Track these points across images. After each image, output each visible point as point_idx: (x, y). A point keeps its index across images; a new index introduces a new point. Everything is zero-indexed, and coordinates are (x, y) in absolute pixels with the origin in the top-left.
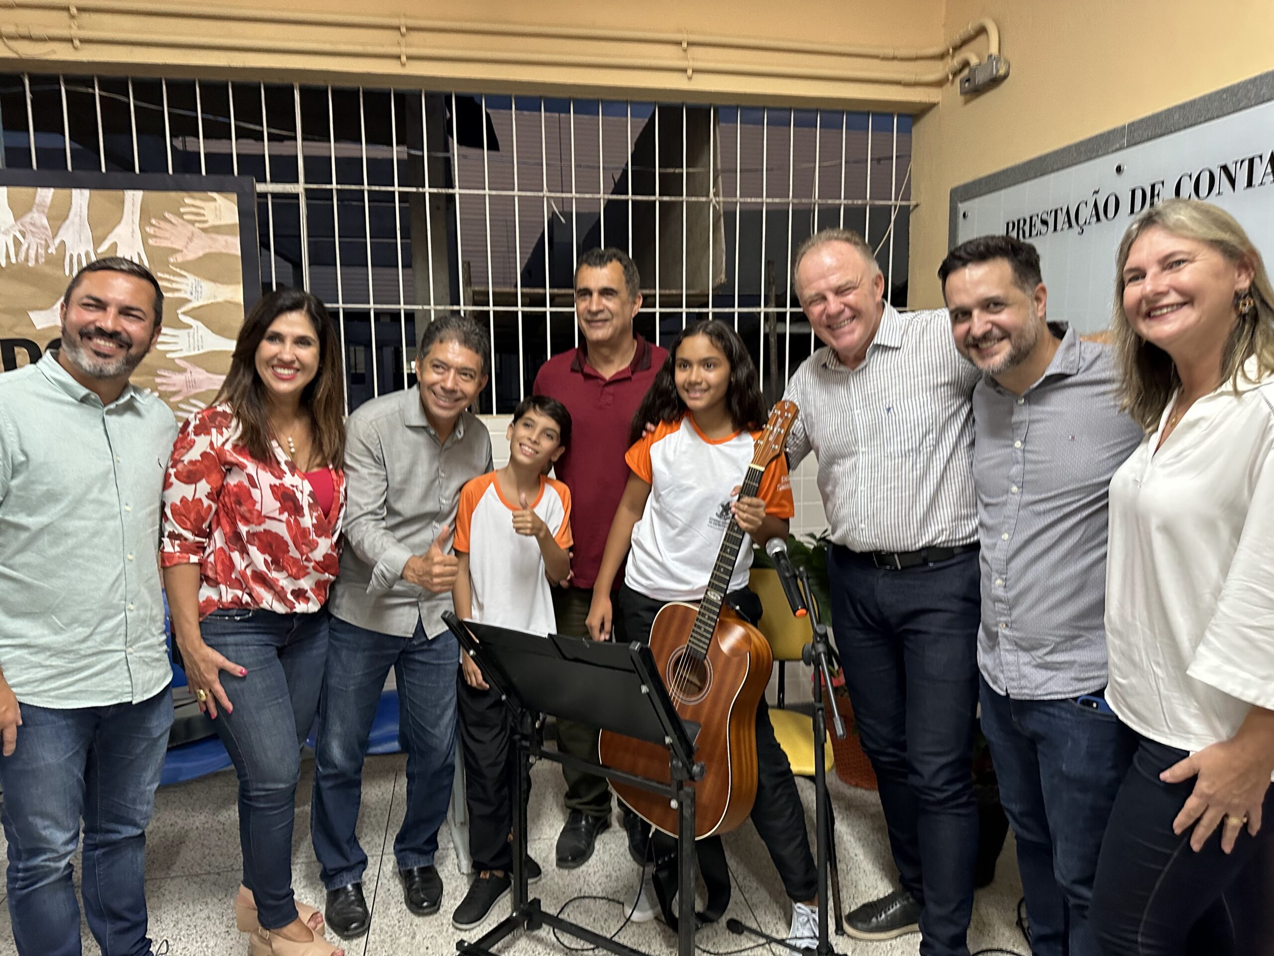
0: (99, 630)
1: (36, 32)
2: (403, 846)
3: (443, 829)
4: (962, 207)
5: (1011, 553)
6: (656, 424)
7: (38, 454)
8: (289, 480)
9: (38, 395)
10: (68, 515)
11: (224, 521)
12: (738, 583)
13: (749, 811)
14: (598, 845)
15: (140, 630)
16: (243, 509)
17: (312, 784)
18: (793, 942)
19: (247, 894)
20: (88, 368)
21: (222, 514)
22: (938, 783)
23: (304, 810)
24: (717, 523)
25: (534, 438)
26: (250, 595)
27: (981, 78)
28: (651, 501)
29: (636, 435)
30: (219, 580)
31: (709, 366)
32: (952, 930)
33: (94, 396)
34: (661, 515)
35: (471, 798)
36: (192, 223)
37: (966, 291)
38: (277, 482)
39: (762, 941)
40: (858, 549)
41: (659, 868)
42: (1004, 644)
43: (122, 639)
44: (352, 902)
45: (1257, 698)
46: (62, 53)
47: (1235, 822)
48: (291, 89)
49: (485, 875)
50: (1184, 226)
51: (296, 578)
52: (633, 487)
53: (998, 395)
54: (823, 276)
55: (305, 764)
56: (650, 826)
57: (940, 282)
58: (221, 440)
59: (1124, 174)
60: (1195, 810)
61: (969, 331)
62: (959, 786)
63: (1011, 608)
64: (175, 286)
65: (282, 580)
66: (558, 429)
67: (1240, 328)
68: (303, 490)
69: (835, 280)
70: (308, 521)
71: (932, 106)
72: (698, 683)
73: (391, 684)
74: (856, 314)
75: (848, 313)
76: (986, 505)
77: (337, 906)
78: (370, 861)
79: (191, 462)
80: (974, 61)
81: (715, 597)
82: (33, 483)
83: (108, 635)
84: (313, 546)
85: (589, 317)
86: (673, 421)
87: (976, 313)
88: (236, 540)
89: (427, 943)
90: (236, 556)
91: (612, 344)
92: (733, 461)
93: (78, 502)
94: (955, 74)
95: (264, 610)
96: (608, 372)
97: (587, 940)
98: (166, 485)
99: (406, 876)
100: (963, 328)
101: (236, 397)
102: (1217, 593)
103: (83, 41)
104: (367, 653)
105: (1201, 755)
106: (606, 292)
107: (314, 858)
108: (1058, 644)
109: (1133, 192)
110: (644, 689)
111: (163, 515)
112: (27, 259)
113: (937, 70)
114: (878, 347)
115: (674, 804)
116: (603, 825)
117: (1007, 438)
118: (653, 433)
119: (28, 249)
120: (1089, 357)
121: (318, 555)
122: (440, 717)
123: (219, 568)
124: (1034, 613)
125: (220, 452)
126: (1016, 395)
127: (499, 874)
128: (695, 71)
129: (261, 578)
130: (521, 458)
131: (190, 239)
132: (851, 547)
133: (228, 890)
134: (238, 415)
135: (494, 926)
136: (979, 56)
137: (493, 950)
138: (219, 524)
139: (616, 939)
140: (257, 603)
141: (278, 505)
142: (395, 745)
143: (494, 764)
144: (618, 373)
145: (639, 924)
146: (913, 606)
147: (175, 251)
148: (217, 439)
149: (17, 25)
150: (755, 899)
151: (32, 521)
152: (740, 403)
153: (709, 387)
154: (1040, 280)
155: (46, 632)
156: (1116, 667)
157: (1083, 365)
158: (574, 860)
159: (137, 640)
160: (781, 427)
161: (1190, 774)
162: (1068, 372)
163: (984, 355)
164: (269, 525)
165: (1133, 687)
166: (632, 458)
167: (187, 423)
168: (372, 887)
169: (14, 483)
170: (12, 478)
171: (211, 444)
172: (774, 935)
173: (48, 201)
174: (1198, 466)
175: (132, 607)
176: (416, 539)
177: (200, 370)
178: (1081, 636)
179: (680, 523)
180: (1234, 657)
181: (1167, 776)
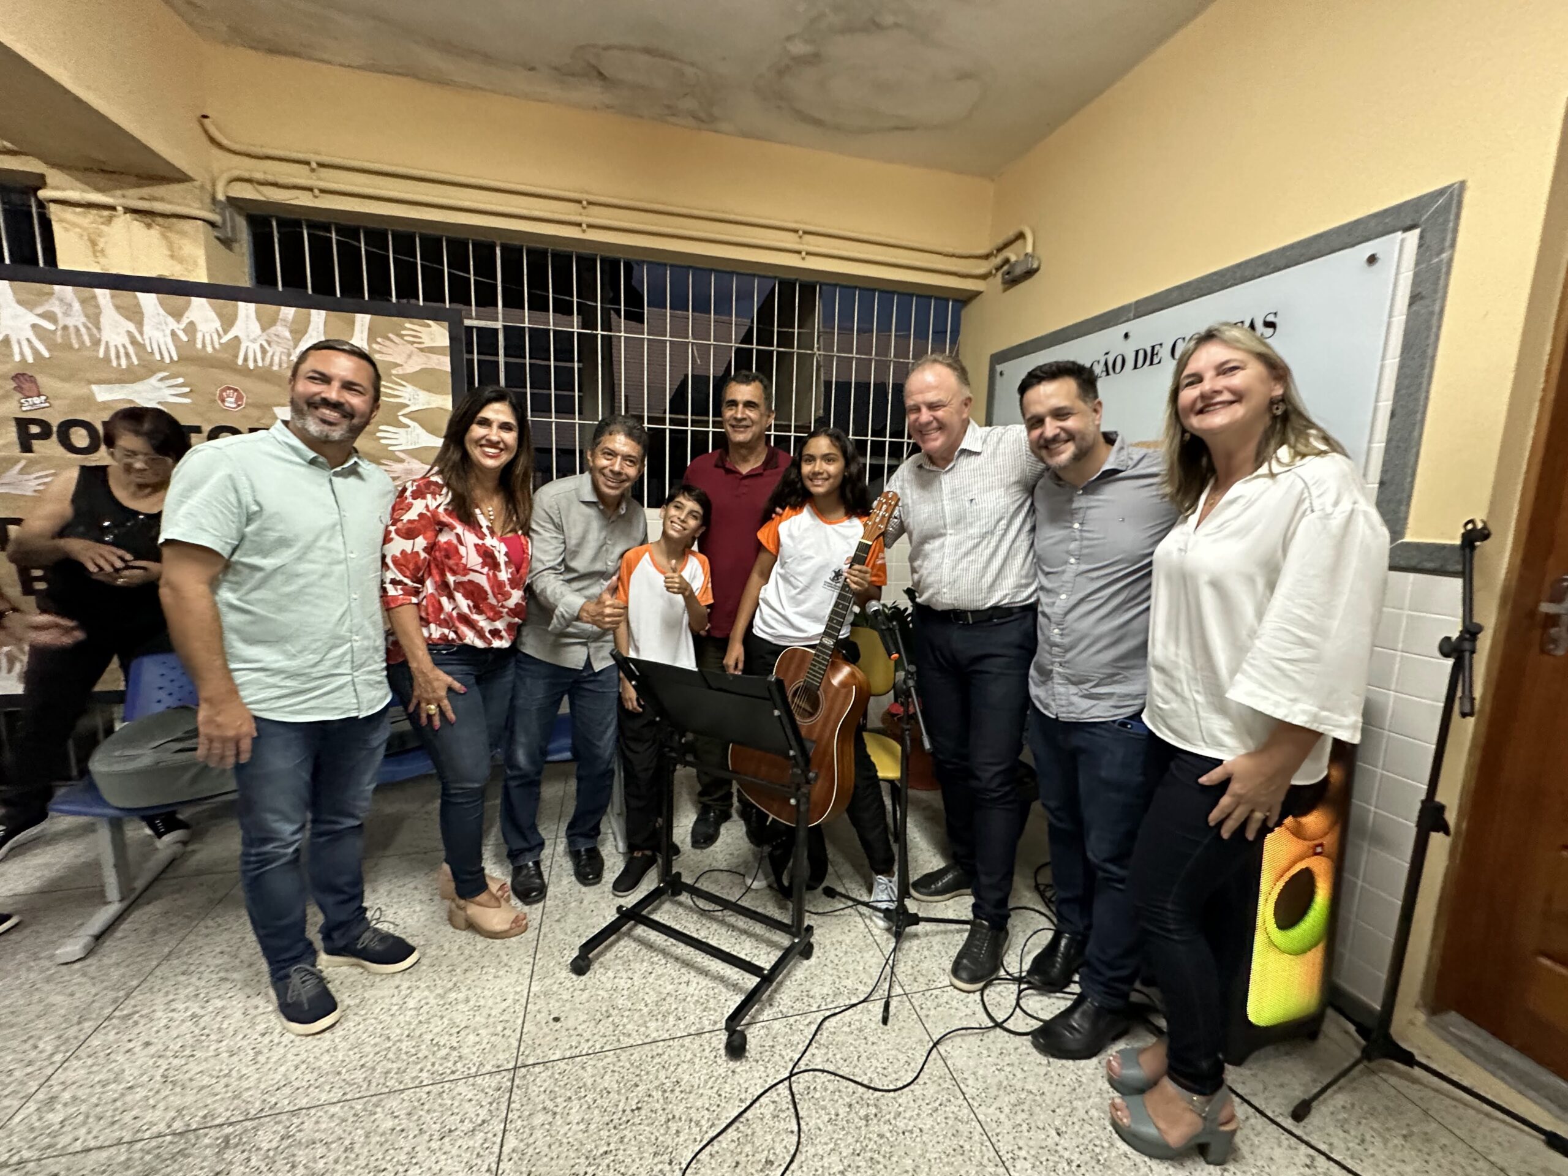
0: (330, 656)
1: (281, 180)
2: (574, 832)
3: (604, 819)
4: (999, 368)
5: (1066, 609)
6: (783, 509)
7: (270, 507)
8: (489, 541)
9: (270, 455)
10: (300, 559)
11: (435, 571)
12: (844, 633)
13: (846, 806)
14: (723, 830)
15: (365, 657)
16: (451, 562)
17: (501, 784)
18: (875, 904)
19: (446, 867)
20: (315, 434)
21: (433, 565)
22: (993, 785)
23: (495, 803)
24: (830, 585)
25: (682, 517)
26: (456, 632)
27: (1019, 271)
28: (777, 568)
29: (767, 517)
30: (431, 619)
31: (829, 460)
32: (998, 895)
33: (321, 459)
34: (785, 578)
35: (628, 795)
36: (413, 343)
37: (1040, 402)
38: (480, 542)
39: (850, 903)
40: (939, 609)
41: (774, 848)
42: (1057, 679)
43: (348, 665)
44: (532, 876)
45: (1286, 716)
46: (304, 200)
47: (1258, 815)
48: (492, 247)
49: (637, 854)
50: (1238, 341)
51: (493, 620)
52: (763, 557)
53: (1056, 487)
54: (921, 392)
55: (496, 771)
56: (768, 816)
57: (1018, 396)
58: (435, 504)
59: (1130, 340)
60: (1228, 806)
61: (1041, 435)
62: (1007, 788)
63: (1067, 651)
64: (396, 393)
65: (482, 622)
66: (701, 511)
67: (1273, 427)
68: (500, 550)
69: (931, 397)
70: (504, 575)
71: (978, 293)
72: (809, 709)
73: (565, 708)
74: (942, 427)
75: (935, 424)
76: (1047, 574)
77: (521, 879)
78: (547, 843)
79: (410, 521)
80: (1013, 258)
81: (829, 642)
82: (266, 529)
83: (336, 661)
84: (507, 596)
85: (734, 423)
86: (797, 507)
87: (1048, 420)
88: (444, 587)
89: (592, 907)
90: (444, 600)
91: (748, 447)
92: (845, 538)
93: (308, 548)
94: (998, 269)
95: (466, 645)
96: (745, 469)
97: (716, 903)
98: (387, 540)
99: (574, 854)
100: (1036, 433)
101: (446, 470)
102: (1253, 634)
103: (322, 191)
104: (547, 681)
105: (1233, 763)
106: (749, 404)
107: (502, 840)
108: (1102, 679)
109: (1137, 352)
110: (776, 713)
111: (384, 564)
112: (271, 364)
113: (983, 267)
114: (963, 451)
115: (793, 801)
116: (726, 817)
117: (1067, 521)
118: (781, 515)
119: (272, 356)
120: (1136, 457)
121: (511, 603)
122: (604, 732)
123: (430, 609)
124: (1085, 655)
125: (435, 513)
126: (1075, 488)
127: (648, 853)
128: (808, 253)
129: (465, 619)
130: (672, 533)
131: (410, 356)
132: (934, 607)
133: (433, 867)
134: (448, 485)
135: (646, 893)
136: (1017, 255)
137: (644, 913)
138: (430, 574)
139: (739, 902)
140: (461, 639)
141: (480, 560)
142: (567, 755)
143: (646, 769)
144: (753, 470)
145: (756, 890)
146: (979, 652)
147: (397, 365)
148: (431, 502)
149: (265, 173)
150: (842, 872)
151: (268, 563)
152: (852, 492)
153: (829, 476)
154: (1096, 397)
155: (280, 658)
156: (1158, 695)
157: (1131, 463)
158: (705, 842)
159: (361, 666)
160: (886, 511)
161: (1224, 778)
162: (1120, 468)
163: (1053, 454)
164: (472, 576)
165: (1173, 710)
166: (763, 535)
167: (405, 490)
168: (548, 863)
169: (249, 529)
170: (247, 525)
171: (427, 507)
172: (858, 898)
173: (290, 317)
174: (1241, 533)
175: (357, 638)
176: (588, 592)
177: (416, 461)
178: (1118, 674)
179: (801, 585)
180: (1269, 685)
181: (1204, 780)
